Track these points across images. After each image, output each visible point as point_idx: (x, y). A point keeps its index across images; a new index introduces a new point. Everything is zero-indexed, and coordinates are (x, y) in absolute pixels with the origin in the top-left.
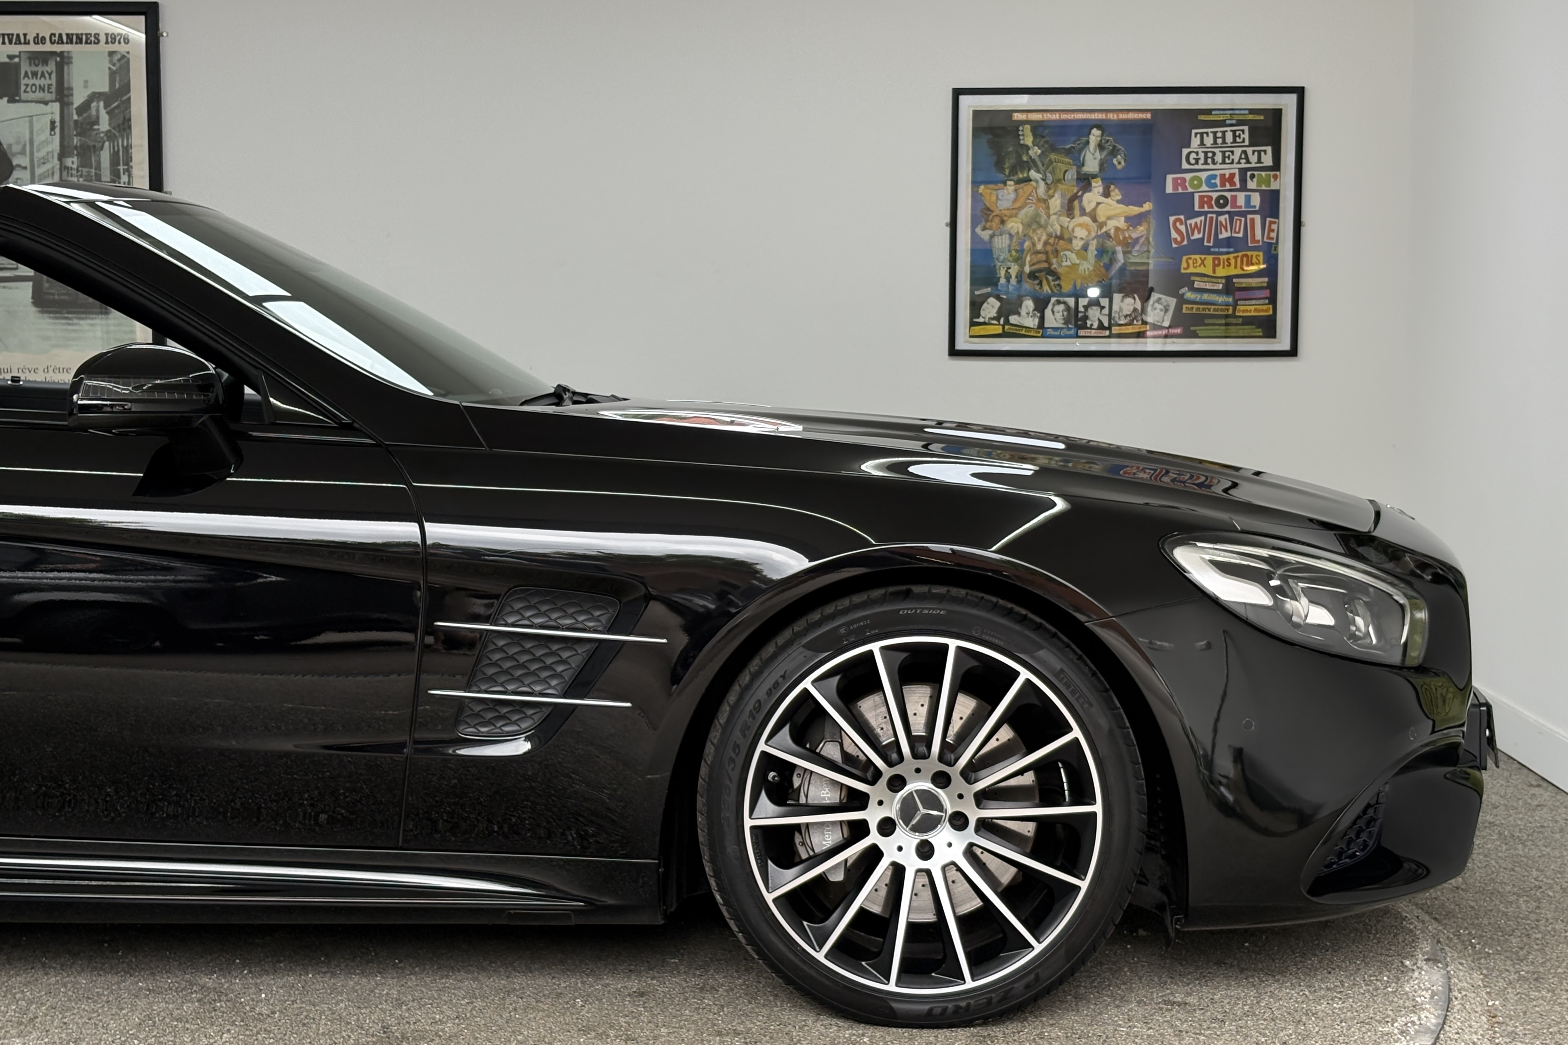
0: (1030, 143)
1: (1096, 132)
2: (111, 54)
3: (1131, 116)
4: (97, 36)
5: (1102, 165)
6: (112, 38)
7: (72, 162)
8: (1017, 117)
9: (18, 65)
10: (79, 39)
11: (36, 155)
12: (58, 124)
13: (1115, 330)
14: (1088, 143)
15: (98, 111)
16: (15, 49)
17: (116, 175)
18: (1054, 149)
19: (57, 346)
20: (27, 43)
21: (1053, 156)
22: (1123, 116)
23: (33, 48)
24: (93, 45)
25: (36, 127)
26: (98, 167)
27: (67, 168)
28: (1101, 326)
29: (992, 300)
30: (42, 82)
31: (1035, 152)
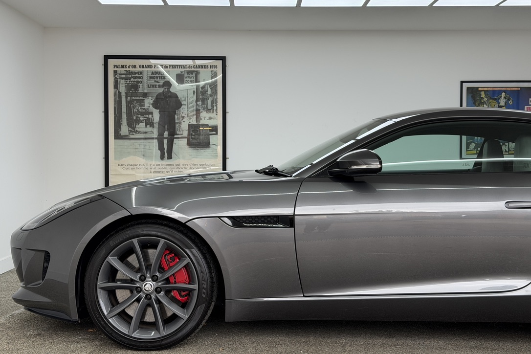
0: (484, 97)
1: (503, 93)
2: (212, 71)
3: (514, 89)
4: (207, 66)
5: (505, 103)
6: (212, 67)
7: (200, 103)
8: (480, 89)
9: (184, 74)
10: (202, 67)
11: (189, 101)
12: (195, 92)
13: (510, 152)
14: (501, 97)
15: (207, 88)
16: (183, 70)
17: (212, 106)
18: (491, 98)
19: (194, 157)
20: (186, 68)
21: (491, 101)
22: (511, 89)
23: (188, 69)
24: (206, 69)
25: (189, 92)
26: (207, 105)
27: (198, 105)
28: (506, 151)
29: (473, 143)
30: (191, 79)
31: (485, 99)
